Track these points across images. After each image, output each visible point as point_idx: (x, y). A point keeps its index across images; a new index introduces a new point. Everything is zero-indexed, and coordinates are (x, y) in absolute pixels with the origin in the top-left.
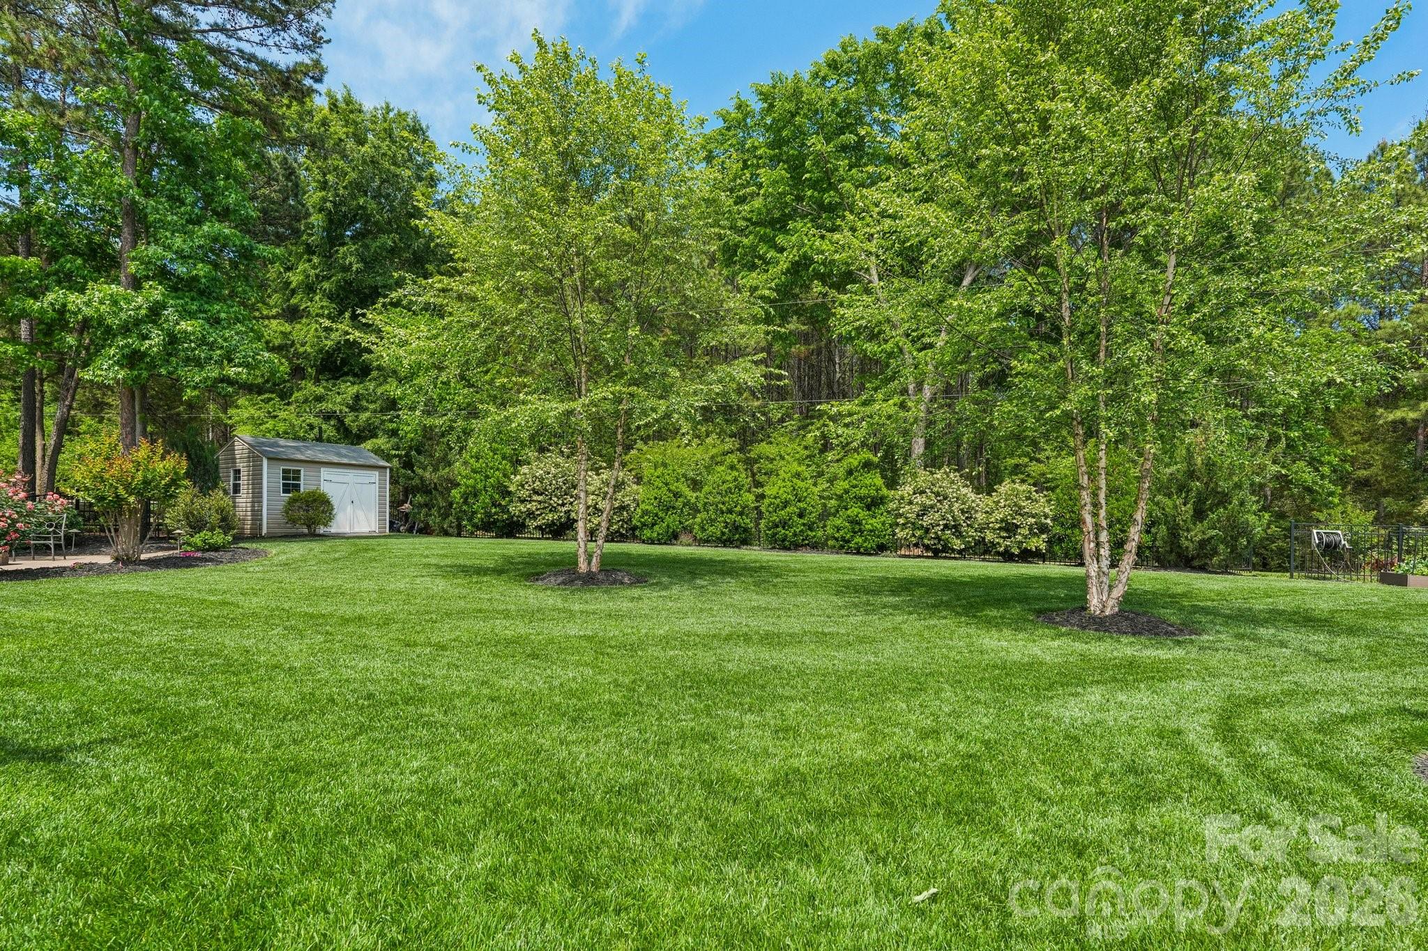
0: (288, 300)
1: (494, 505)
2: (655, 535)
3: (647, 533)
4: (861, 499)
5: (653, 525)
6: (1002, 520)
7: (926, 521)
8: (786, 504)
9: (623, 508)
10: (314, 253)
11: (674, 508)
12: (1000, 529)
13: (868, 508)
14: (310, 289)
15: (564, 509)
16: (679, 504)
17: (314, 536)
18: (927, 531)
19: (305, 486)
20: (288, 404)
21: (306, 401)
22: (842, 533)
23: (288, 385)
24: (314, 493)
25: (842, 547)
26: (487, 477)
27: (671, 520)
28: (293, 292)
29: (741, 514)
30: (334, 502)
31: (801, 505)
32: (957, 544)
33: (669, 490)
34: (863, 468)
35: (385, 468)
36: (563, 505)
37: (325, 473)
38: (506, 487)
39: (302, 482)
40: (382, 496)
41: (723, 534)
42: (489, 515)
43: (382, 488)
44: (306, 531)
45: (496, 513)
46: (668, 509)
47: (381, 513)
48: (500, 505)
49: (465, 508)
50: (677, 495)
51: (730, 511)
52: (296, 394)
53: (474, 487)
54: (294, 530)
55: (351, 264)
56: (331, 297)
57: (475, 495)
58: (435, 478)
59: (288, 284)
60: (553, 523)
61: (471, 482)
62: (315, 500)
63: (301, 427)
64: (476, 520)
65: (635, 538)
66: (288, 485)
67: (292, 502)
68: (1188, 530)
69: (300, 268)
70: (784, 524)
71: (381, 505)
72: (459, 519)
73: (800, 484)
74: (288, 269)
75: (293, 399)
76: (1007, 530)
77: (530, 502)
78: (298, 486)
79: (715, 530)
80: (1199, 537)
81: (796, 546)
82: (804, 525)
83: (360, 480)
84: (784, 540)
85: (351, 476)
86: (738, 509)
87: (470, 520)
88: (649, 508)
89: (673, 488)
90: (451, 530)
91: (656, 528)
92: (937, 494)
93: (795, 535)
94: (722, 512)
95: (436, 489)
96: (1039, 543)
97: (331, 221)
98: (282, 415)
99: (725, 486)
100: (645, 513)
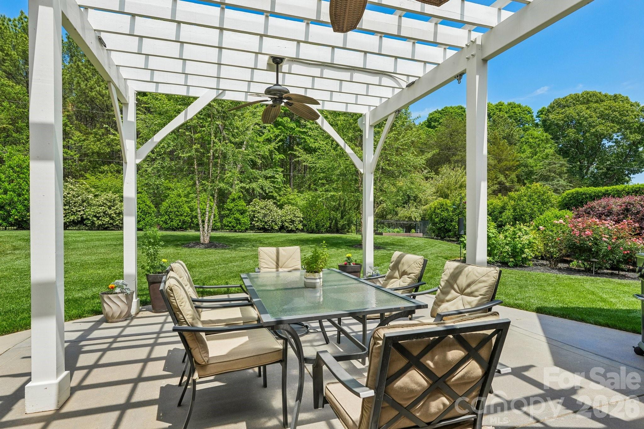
2: (141, 226)
4: (238, 210)
5: (139, 221)
6: (290, 219)
7: (266, 220)
11: (149, 213)
12: (290, 222)
13: (242, 214)
16: (151, 211)
18: (266, 223)
22: (232, 224)
25: (232, 230)
27: (149, 219)
29: (186, 216)
32: (277, 228)
33: (146, 205)
34: (238, 198)
41: (178, 225)
46: (146, 214)
50: (150, 207)
60: (73, 221)
68: (340, 222)
76: (292, 222)
79: (174, 224)
80: (342, 224)
86: (185, 214)
89: (148, 204)
91: (141, 223)
92: (269, 209)
94: (177, 216)
96: (300, 227)
99: (178, 204)
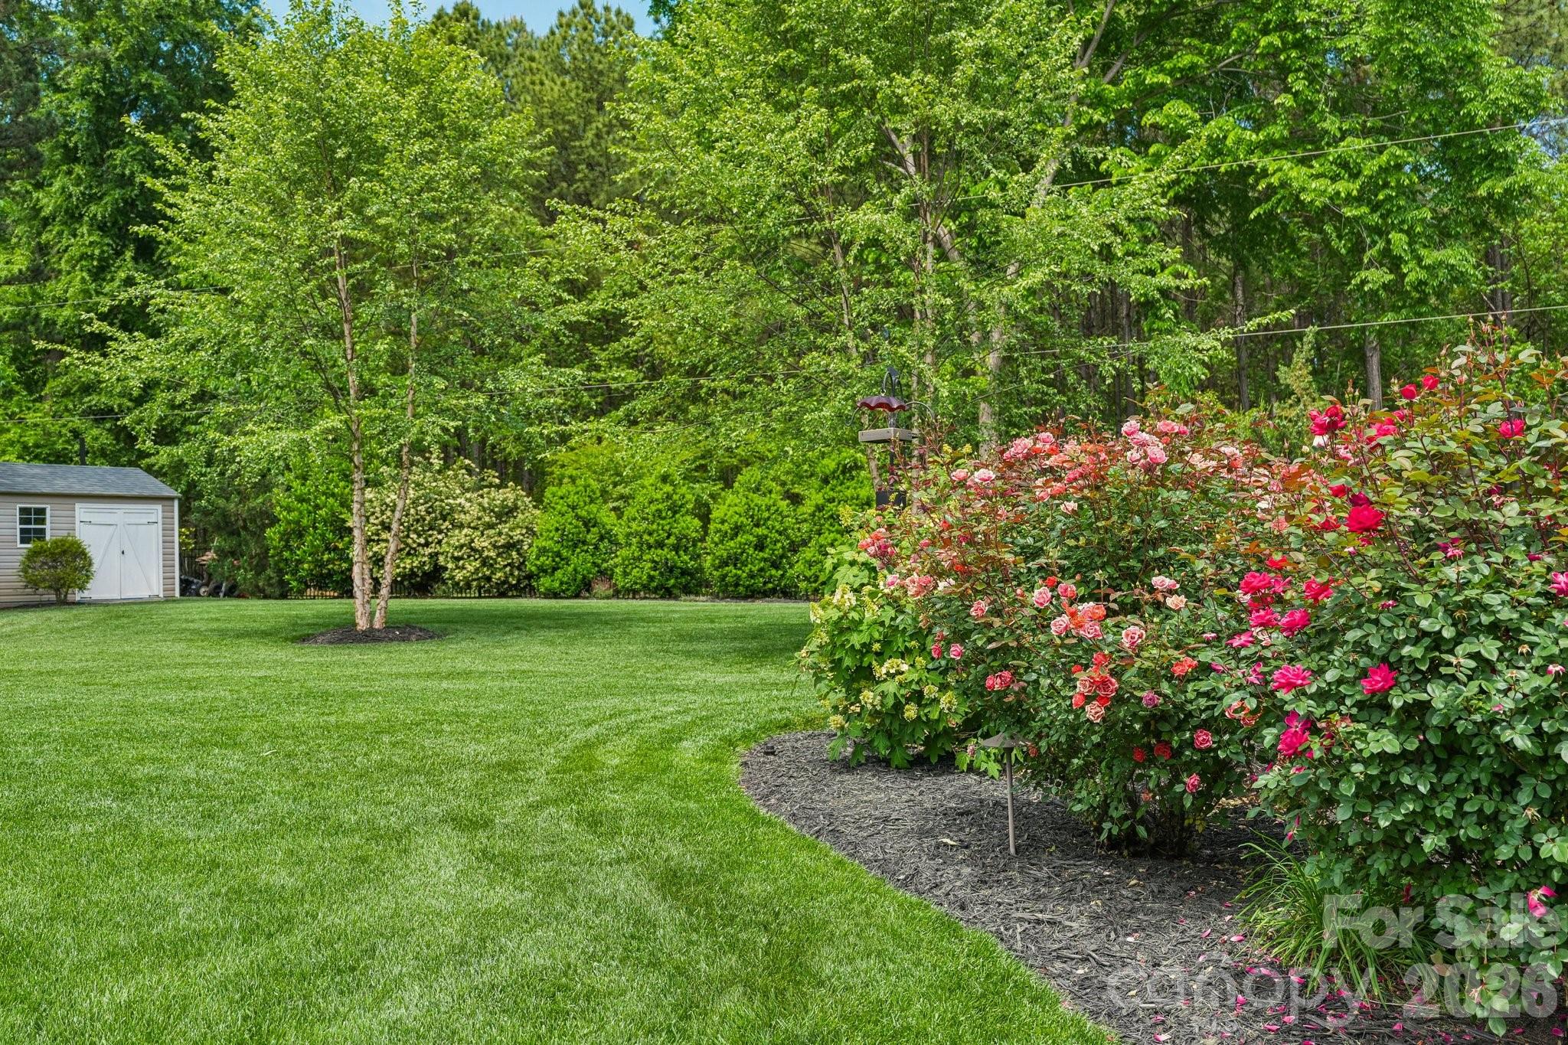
0: (39, 234)
1: (328, 549)
2: (557, 584)
3: (545, 582)
5: (555, 569)
8: (737, 529)
9: (510, 546)
10: (76, 160)
11: (584, 543)
14: (73, 217)
15: (428, 551)
16: (592, 537)
17: (63, 603)
19: (52, 531)
20: (40, 399)
21: (67, 394)
23: (39, 368)
24: (63, 541)
26: (317, 507)
27: (580, 562)
28: (46, 222)
29: (676, 548)
30: (92, 552)
31: (760, 531)
33: (578, 517)
35: (172, 499)
36: (427, 544)
37: (81, 510)
38: (344, 521)
39: (48, 526)
40: (167, 542)
41: (652, 579)
42: (320, 564)
43: (167, 530)
44: (53, 597)
45: (329, 561)
46: (575, 546)
47: (167, 566)
48: (336, 548)
49: (286, 554)
50: (588, 523)
51: (660, 545)
52: (51, 384)
53: (298, 523)
54: (37, 598)
55: (132, 173)
56: (102, 227)
57: (300, 536)
58: (243, 510)
59: (36, 210)
60: (413, 574)
61: (294, 515)
62: (64, 552)
63: (60, 435)
64: (303, 573)
65: (531, 591)
66: (27, 531)
67: (33, 555)
69: (57, 185)
70: (734, 560)
71: (167, 555)
72: (280, 572)
73: (757, 499)
74: (39, 186)
75: (46, 391)
77: (378, 542)
78: (43, 531)
79: (641, 572)
81: (752, 594)
82: (765, 560)
83: (134, 519)
84: (737, 585)
85: (120, 513)
86: (672, 540)
87: (294, 573)
88: (548, 544)
89: (584, 513)
90: (268, 590)
91: (559, 574)
93: (752, 576)
94: (650, 547)
95: (245, 528)
97: (99, 110)
98: (31, 418)
99: (653, 508)
100: (543, 551)
